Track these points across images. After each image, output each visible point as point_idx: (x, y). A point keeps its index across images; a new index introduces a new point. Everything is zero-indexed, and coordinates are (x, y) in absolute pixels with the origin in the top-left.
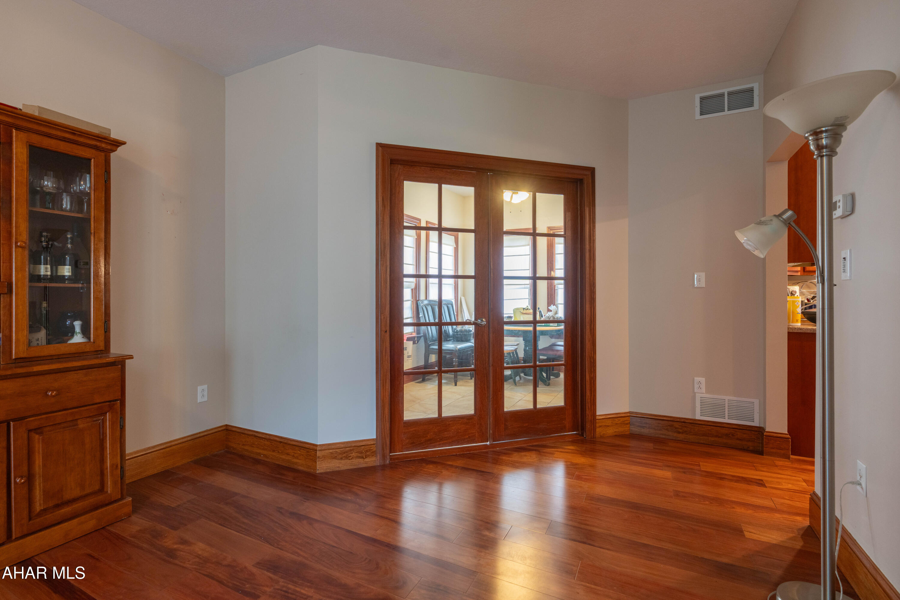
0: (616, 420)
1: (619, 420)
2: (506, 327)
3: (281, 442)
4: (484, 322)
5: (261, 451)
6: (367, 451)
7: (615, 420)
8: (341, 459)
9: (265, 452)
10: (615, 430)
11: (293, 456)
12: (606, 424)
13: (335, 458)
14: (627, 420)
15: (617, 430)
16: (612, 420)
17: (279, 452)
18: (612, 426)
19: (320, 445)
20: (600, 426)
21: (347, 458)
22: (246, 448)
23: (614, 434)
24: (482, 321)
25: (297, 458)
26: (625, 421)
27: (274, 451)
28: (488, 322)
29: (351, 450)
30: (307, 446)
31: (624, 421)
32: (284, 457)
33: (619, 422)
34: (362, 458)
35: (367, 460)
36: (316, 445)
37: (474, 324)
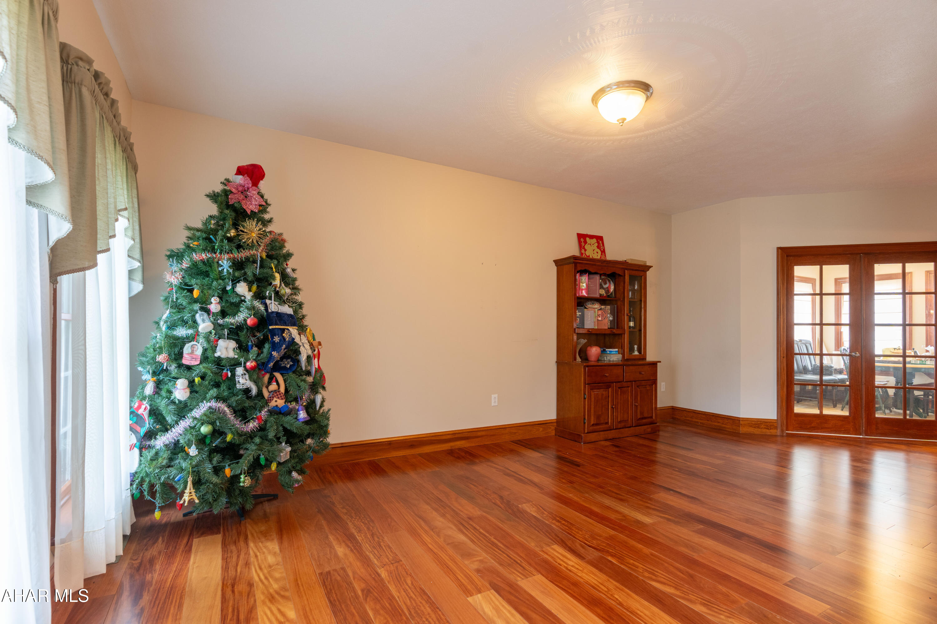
2: (876, 359)
3: (713, 416)
4: (858, 354)
5: (699, 421)
6: (771, 426)
8: (755, 427)
9: (701, 421)
11: (723, 423)
13: (751, 426)
17: (712, 421)
19: (742, 418)
21: (758, 427)
22: (688, 419)
24: (856, 354)
25: (726, 424)
27: (708, 421)
28: (861, 355)
29: (761, 424)
30: (733, 418)
32: (716, 424)
34: (768, 429)
35: (771, 431)
36: (740, 418)
37: (849, 355)
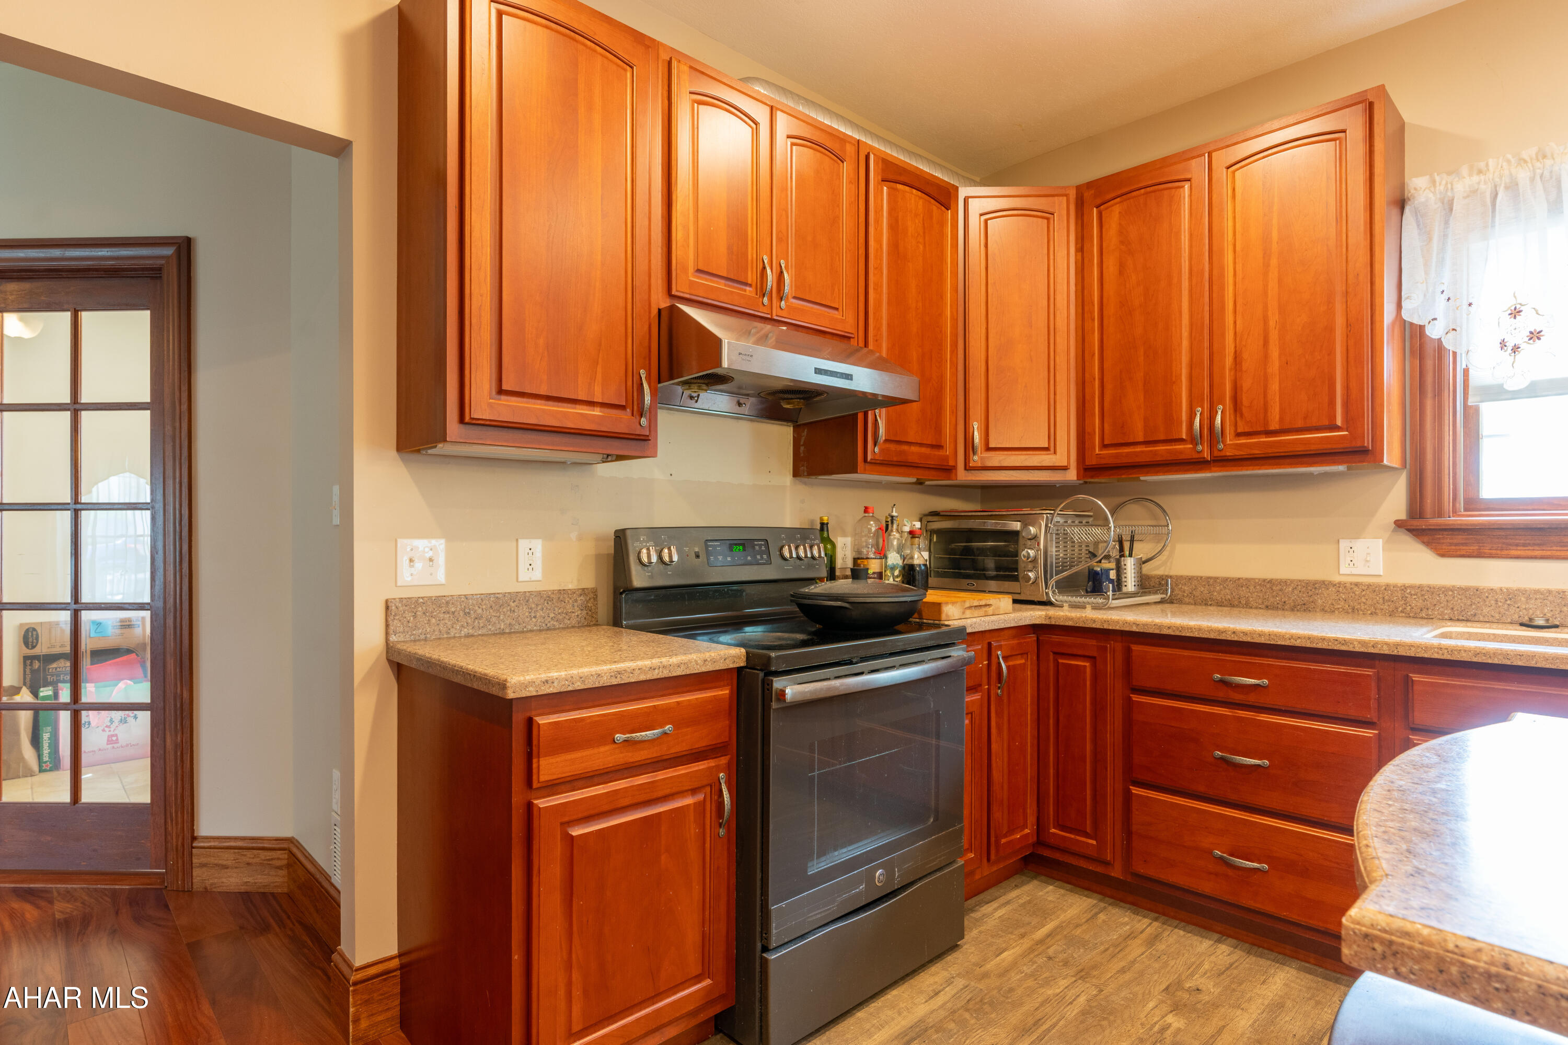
0: (249, 854)
1: (255, 857)
7: (245, 855)
10: (245, 880)
12: (220, 862)
14: (278, 859)
15: (250, 880)
16: (235, 853)
18: (236, 868)
20: (203, 865)
23: (243, 887)
26: (272, 859)
31: (269, 860)
33: (257, 860)
